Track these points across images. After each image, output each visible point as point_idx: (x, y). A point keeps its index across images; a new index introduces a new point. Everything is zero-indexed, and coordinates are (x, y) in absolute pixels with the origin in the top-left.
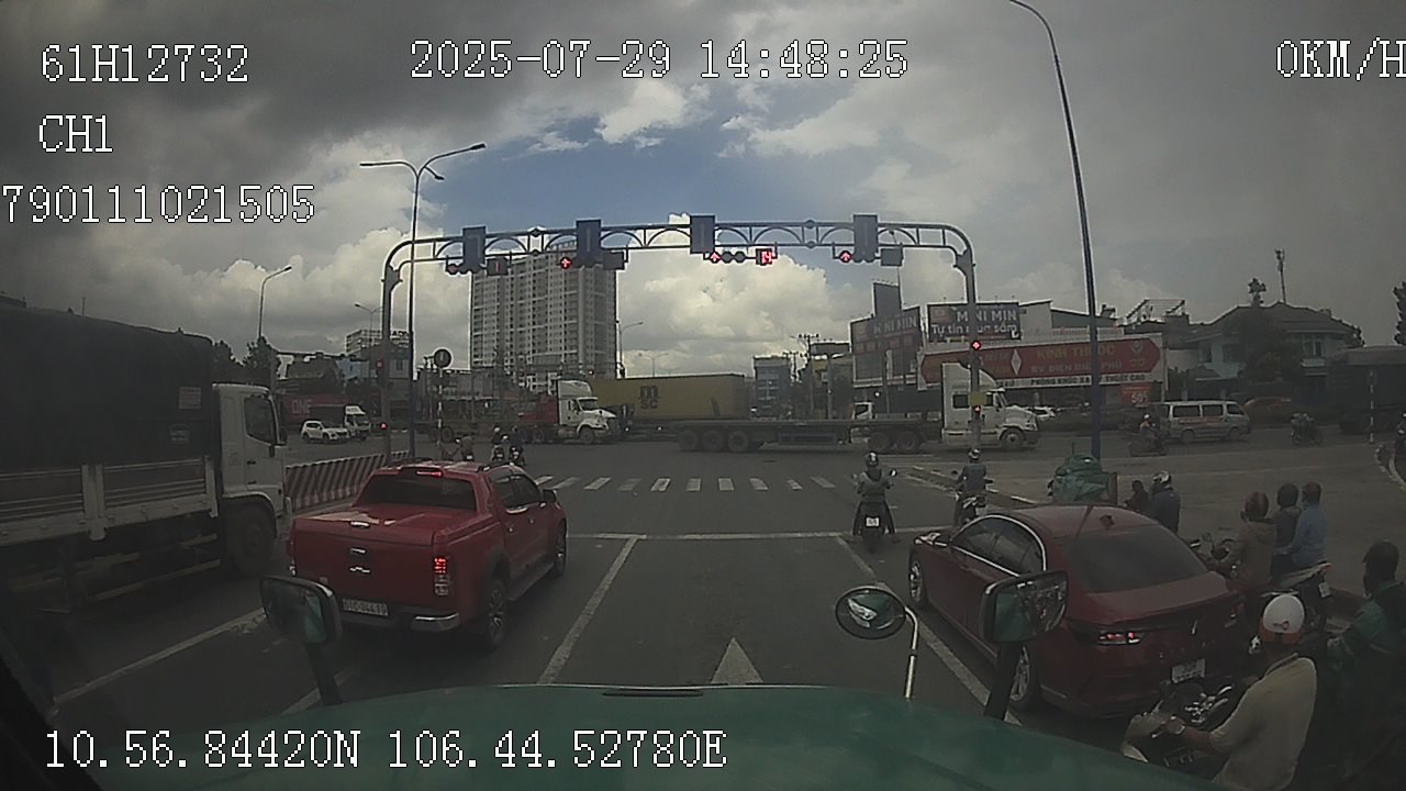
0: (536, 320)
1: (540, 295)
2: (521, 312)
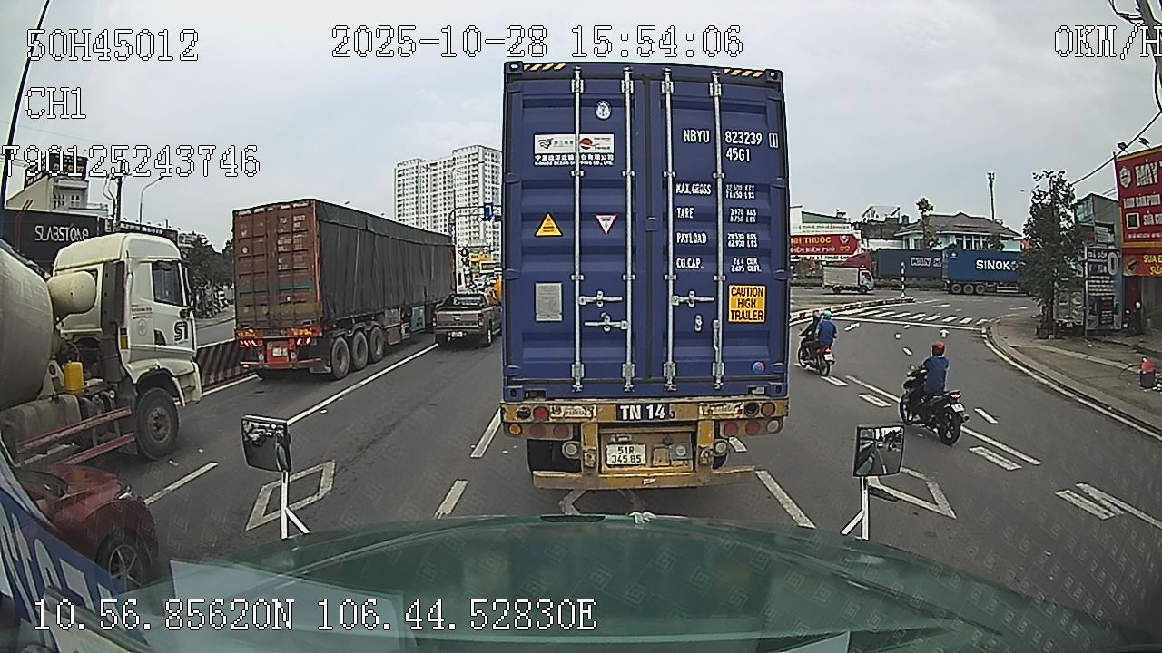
0: (446, 207)
1: (449, 187)
2: (434, 201)
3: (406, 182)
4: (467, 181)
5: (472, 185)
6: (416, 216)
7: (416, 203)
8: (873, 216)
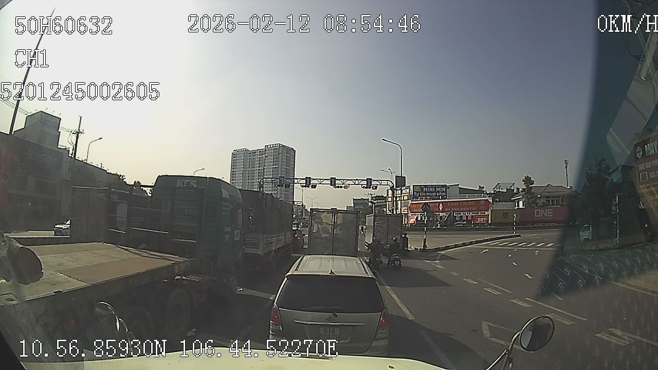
2: (253, 173)
3: (237, 161)
4: (272, 164)
5: (274, 167)
6: (242, 181)
7: (243, 174)
8: (499, 189)
